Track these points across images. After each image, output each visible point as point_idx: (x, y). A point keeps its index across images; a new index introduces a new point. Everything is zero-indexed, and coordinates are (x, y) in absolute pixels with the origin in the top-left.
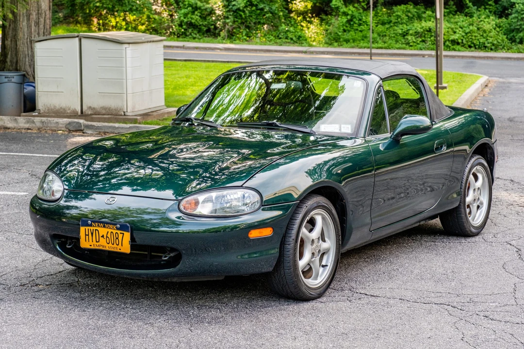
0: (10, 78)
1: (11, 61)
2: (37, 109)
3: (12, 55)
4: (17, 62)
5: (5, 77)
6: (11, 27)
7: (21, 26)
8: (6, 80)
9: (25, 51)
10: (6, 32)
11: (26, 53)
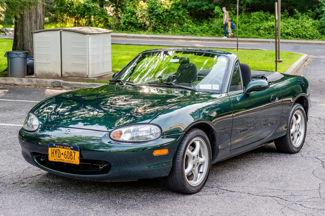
0: (18, 54)
1: (20, 45)
2: (35, 73)
3: (20, 41)
4: (23, 45)
5: (16, 54)
6: (20, 24)
7: (26, 23)
8: (16, 56)
9: (28, 39)
10: (17, 27)
11: (29, 39)
